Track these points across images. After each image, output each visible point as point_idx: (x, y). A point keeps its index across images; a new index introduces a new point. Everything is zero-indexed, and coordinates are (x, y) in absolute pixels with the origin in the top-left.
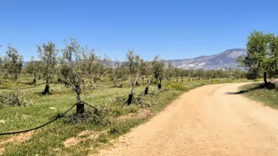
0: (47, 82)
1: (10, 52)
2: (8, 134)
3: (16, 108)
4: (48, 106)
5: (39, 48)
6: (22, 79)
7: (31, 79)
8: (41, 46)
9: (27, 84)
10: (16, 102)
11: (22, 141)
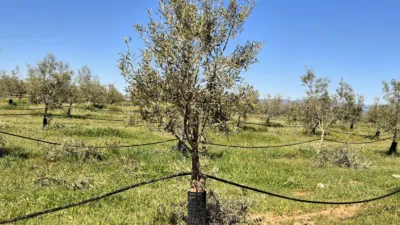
0: (395, 137)
1: (342, 89)
2: (325, 203)
3: (343, 169)
4: (391, 172)
5: (386, 85)
6: (361, 129)
7: (373, 131)
8: (389, 82)
9: (367, 137)
10: (344, 161)
11: (340, 216)
